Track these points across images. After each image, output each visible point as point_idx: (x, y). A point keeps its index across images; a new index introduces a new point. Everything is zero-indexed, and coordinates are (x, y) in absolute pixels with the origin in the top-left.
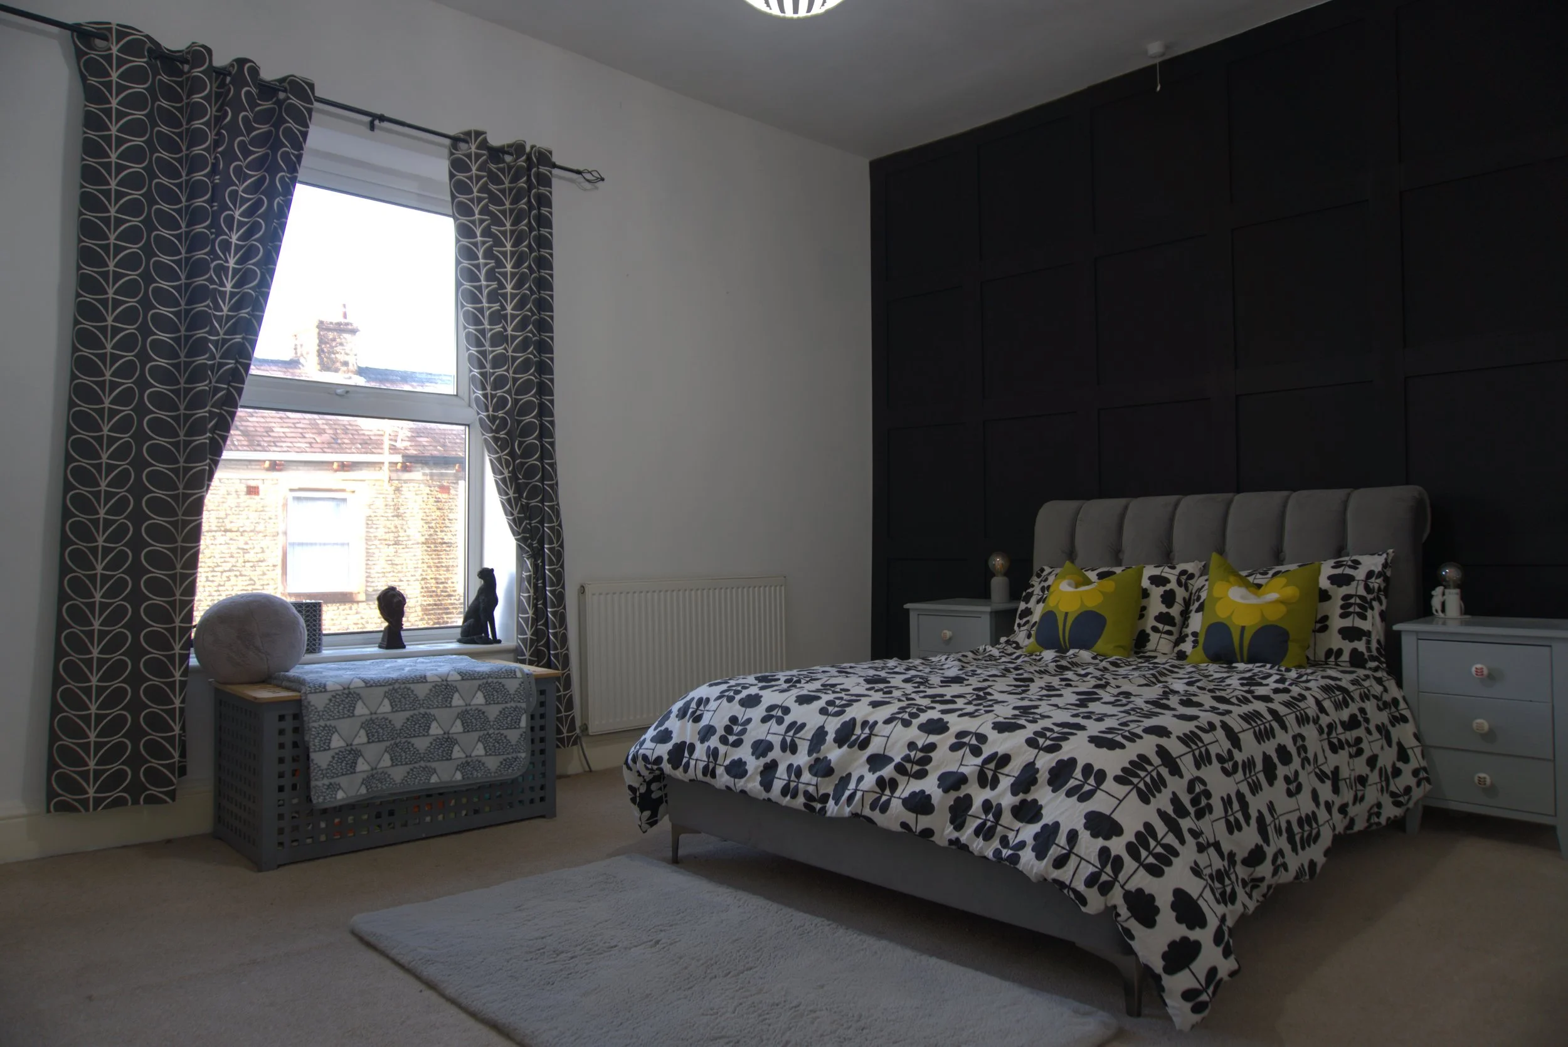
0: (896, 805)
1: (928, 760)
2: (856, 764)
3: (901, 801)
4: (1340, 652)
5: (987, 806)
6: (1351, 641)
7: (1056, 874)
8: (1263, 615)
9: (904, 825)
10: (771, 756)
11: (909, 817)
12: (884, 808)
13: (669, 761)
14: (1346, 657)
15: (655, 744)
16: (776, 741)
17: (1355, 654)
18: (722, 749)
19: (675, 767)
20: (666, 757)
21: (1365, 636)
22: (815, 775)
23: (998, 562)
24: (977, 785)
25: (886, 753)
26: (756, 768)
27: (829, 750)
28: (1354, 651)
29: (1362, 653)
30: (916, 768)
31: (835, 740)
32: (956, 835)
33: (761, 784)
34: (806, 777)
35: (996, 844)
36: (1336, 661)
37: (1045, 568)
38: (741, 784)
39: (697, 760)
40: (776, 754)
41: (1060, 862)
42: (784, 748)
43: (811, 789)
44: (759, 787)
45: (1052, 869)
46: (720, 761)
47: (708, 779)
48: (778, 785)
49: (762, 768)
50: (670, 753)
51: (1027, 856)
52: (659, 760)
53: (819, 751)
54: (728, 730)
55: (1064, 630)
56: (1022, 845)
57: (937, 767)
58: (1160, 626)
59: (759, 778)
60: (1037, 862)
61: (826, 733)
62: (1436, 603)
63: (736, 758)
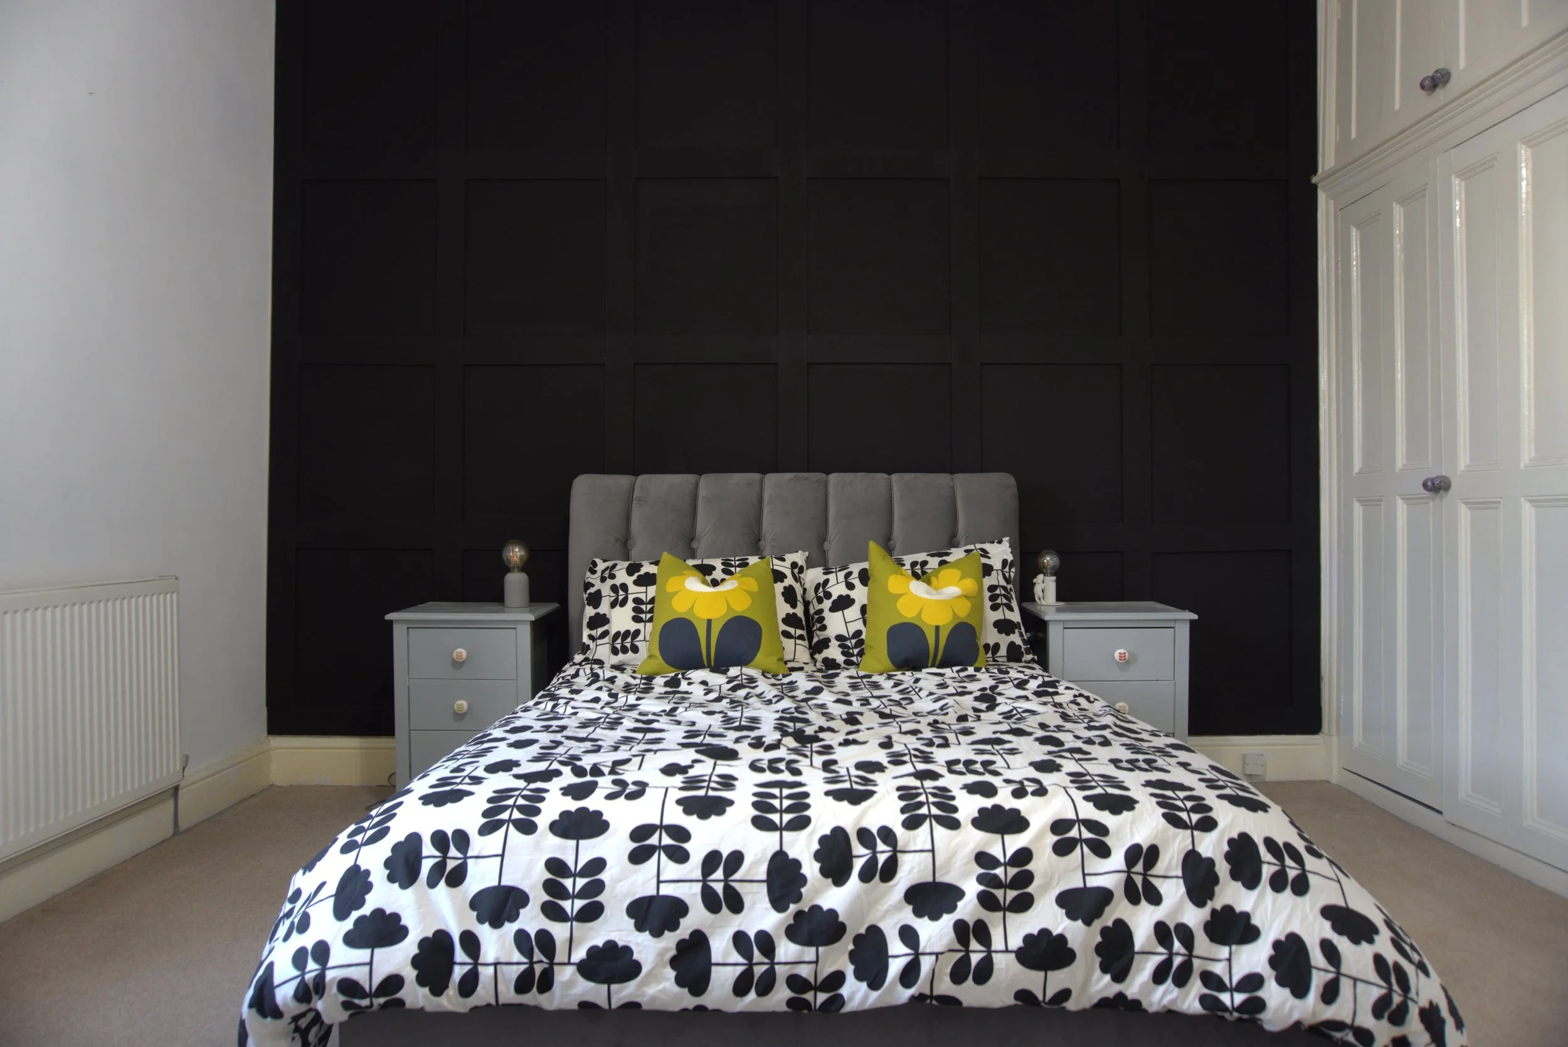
0: (1005, 965)
1: (1026, 878)
2: (884, 907)
3: (1013, 956)
4: (997, 647)
5: (1162, 932)
6: (1008, 634)
7: (1330, 1013)
8: (954, 614)
9: (1024, 996)
10: (686, 927)
11: (1031, 979)
12: (984, 972)
13: (421, 981)
14: (1003, 651)
15: (368, 952)
16: (691, 894)
17: (1013, 648)
18: (559, 931)
19: (438, 990)
20: (410, 974)
21: (1016, 628)
22: (808, 943)
23: (516, 553)
24: (1125, 902)
25: (939, 879)
26: (661, 954)
27: (818, 892)
28: (1012, 645)
29: (1019, 646)
30: (1012, 894)
31: (824, 872)
32: (1117, 988)
33: (680, 981)
34: (786, 950)
35: (1196, 988)
36: (993, 657)
37: (598, 561)
38: (624, 992)
39: (496, 964)
40: (696, 917)
41: (1330, 993)
42: (711, 902)
43: (805, 971)
44: (676, 989)
45: (1322, 1005)
46: (561, 956)
47: (532, 998)
48: (723, 978)
49: (673, 952)
50: (416, 962)
51: (1274, 994)
52: (393, 982)
53: (798, 898)
54: (553, 888)
55: (708, 643)
56: (1253, 982)
57: (1046, 887)
58: (791, 630)
59: (671, 974)
60: (1297, 1002)
61: (797, 864)
62: (1038, 590)
63: (600, 942)
